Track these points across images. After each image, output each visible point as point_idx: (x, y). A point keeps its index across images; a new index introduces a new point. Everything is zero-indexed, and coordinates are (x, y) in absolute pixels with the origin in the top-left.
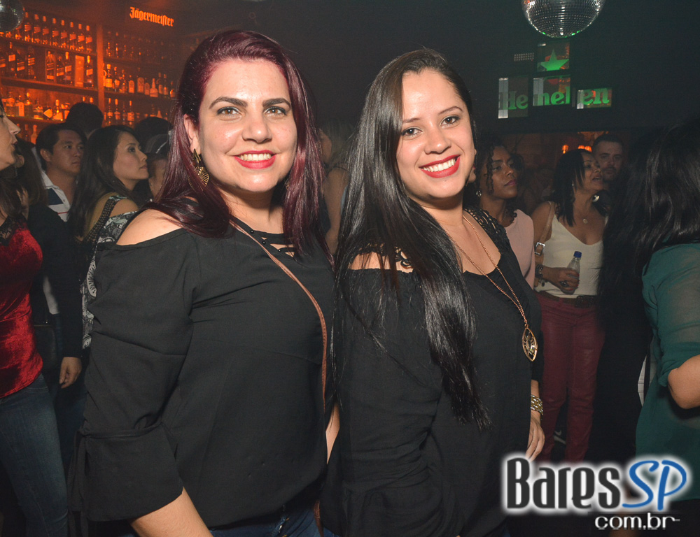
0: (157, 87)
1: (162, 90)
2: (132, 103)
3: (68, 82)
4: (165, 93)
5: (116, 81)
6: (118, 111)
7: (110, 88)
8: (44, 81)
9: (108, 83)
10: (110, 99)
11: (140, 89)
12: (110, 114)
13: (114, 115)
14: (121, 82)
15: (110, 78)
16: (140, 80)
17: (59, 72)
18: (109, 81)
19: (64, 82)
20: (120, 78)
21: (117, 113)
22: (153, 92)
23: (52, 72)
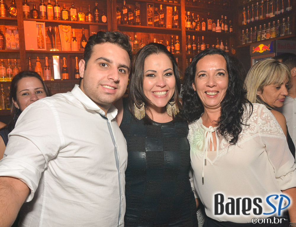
0: (220, 25)
1: (224, 27)
2: (204, 38)
3: (162, 25)
4: (226, 29)
5: (193, 23)
6: (195, 44)
7: (189, 28)
8: (146, 26)
9: (188, 25)
10: (189, 36)
11: (209, 27)
12: (189, 46)
13: (192, 47)
14: (197, 23)
15: (190, 21)
16: (209, 21)
17: (156, 19)
18: (189, 23)
19: (159, 26)
20: (196, 21)
21: (194, 45)
22: (218, 29)
23: (151, 19)
